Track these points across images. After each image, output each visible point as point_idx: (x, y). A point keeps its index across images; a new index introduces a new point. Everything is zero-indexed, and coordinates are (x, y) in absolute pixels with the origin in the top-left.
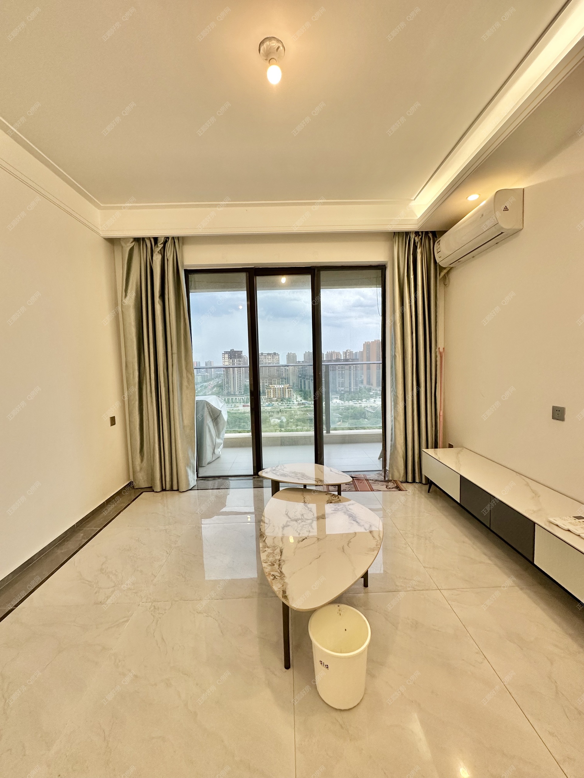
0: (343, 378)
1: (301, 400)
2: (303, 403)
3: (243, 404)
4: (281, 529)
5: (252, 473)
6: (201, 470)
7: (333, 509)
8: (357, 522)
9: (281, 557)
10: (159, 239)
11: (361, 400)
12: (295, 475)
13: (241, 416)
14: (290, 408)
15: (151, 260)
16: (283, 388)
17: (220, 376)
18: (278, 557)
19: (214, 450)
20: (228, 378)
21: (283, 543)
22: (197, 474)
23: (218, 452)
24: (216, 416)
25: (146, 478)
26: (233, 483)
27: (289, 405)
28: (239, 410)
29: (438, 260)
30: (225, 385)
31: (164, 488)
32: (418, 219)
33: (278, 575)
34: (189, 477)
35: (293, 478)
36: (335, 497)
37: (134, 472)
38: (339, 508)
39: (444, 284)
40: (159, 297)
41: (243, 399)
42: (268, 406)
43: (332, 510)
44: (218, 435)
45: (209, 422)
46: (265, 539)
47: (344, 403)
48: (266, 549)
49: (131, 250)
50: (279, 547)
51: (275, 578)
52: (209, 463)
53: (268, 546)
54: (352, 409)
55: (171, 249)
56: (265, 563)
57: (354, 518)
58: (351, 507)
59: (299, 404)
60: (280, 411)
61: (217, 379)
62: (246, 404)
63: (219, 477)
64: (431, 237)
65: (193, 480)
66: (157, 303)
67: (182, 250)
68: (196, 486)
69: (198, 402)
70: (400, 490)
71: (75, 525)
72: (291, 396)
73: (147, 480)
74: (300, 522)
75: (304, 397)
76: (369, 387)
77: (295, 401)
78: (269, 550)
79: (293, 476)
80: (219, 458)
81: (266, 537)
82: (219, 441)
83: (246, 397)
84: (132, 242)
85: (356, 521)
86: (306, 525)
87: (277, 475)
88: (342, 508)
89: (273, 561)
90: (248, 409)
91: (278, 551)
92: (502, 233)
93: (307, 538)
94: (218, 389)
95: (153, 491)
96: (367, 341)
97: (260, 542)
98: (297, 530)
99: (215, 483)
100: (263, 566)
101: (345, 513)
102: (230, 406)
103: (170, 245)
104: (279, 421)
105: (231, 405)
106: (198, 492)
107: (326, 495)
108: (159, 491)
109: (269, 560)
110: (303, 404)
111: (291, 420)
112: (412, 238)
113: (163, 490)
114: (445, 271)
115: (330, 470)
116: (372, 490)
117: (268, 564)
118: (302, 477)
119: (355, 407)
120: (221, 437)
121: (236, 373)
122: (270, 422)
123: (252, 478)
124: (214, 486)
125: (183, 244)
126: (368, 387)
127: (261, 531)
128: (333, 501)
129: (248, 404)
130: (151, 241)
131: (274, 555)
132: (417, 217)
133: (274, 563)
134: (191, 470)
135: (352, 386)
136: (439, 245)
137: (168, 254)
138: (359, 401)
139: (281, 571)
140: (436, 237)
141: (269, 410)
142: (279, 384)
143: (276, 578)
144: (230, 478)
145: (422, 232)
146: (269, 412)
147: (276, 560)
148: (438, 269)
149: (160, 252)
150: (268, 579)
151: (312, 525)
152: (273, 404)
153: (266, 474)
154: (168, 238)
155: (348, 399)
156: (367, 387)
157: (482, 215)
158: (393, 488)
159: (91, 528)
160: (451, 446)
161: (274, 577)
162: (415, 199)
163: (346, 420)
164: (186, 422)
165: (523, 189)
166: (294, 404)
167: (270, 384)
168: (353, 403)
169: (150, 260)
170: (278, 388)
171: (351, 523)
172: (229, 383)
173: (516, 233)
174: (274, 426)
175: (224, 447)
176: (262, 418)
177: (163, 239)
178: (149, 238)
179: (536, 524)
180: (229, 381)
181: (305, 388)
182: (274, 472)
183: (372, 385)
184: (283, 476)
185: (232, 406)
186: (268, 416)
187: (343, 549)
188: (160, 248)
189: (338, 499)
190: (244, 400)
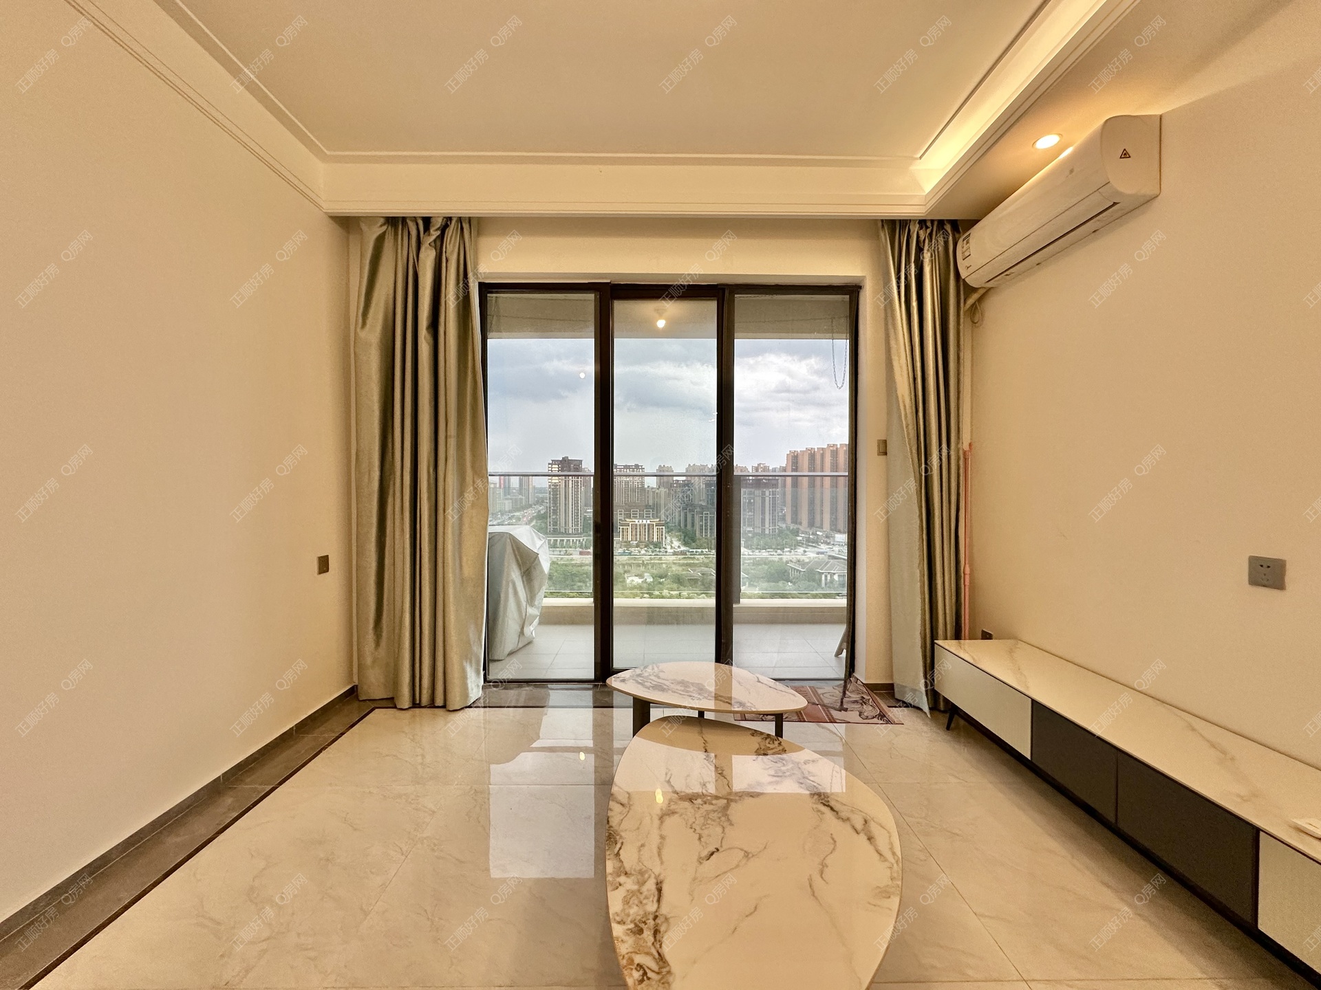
0: (751, 511)
1: (679, 547)
2: (681, 551)
3: (581, 550)
4: (657, 822)
5: (591, 676)
6: (493, 667)
7: (772, 772)
8: (832, 809)
9: (658, 907)
10: (432, 220)
11: (782, 549)
12: (683, 688)
13: (575, 570)
14: (660, 559)
15: (416, 260)
16: (649, 525)
17: (543, 502)
18: (651, 907)
19: (522, 628)
20: (556, 504)
21: (662, 863)
22: (485, 675)
23: (530, 633)
24: (528, 563)
25: (382, 680)
26: (556, 695)
27: (658, 553)
28: (572, 560)
29: (963, 274)
30: (550, 517)
31: (418, 702)
32: (926, 196)
33: (655, 967)
34: (469, 681)
35: (680, 694)
36: (771, 742)
37: (361, 667)
38: (783, 768)
39: (973, 322)
40: (428, 328)
41: (579, 541)
42: (623, 554)
43: (769, 775)
44: (531, 599)
45: (515, 575)
46: (620, 849)
47: (751, 553)
48: (622, 879)
49: (380, 240)
50: (653, 876)
51: (645, 978)
52: (511, 654)
53: (628, 869)
54: (765, 564)
55: (455, 243)
56: (619, 923)
57: (823, 797)
58: (810, 767)
59: (675, 554)
60: (643, 564)
61: (537, 506)
62: (585, 550)
63: (528, 682)
64: (950, 232)
65: (475, 688)
66: (423, 339)
67: (476, 246)
68: (482, 701)
69: (493, 537)
70: (889, 722)
71: (219, 777)
72: (662, 538)
73: (385, 685)
74: (699, 804)
75: (684, 541)
76: (795, 528)
77: (669, 547)
78: (629, 884)
79: (680, 690)
80: (530, 643)
81: (621, 841)
82: (532, 611)
83: (585, 538)
84: (381, 226)
85: (828, 806)
86: (714, 811)
87: (646, 688)
88: (792, 769)
89: (639, 918)
90: (589, 559)
91: (651, 885)
92: (1115, 204)
93: (721, 850)
94: (539, 524)
95: (395, 707)
96: (793, 450)
97: (607, 857)
98: (694, 826)
99: (519, 695)
100: (615, 934)
101: (802, 783)
102: (559, 553)
103: (453, 232)
104: (640, 581)
105: (560, 551)
106: (485, 712)
107: (753, 736)
108: (406, 707)
109: (628, 915)
110: (683, 553)
111: (661, 580)
112: (914, 231)
113: (415, 705)
114: (975, 296)
115: (757, 680)
116: (833, 721)
117: (625, 927)
118: (699, 694)
119: (771, 561)
120: (536, 603)
121: (570, 486)
122: (624, 581)
123: (591, 686)
124: (517, 700)
125: (479, 234)
126: (792, 526)
127: (611, 824)
128: (769, 752)
129: (589, 550)
130: (417, 224)
131: (642, 897)
132: (924, 191)
133: (642, 925)
134: (474, 667)
135: (767, 526)
136: (968, 243)
137: (450, 248)
138: (779, 551)
139: (659, 954)
140: (959, 232)
141: (625, 562)
142: (642, 517)
143: (649, 979)
144: (550, 686)
145: (932, 221)
146: (624, 565)
147: (646, 914)
148: (962, 293)
149: (433, 244)
150: (627, 978)
151: (728, 813)
152: (632, 552)
153: (622, 684)
154: (450, 219)
155: (759, 547)
156: (791, 528)
157: (1072, 171)
158: (874, 718)
159: (252, 786)
160: (986, 636)
161: (641, 972)
162: (921, 158)
163: (755, 584)
164: (468, 571)
165: (1161, 117)
166: (666, 552)
167: (627, 518)
168: (767, 554)
169: (414, 260)
170: (640, 525)
171: (819, 811)
172: (558, 514)
173: (1146, 202)
174: (632, 589)
175: (540, 623)
176: (614, 573)
177: (440, 220)
178: (415, 219)
179: (1263, 831)
180: (558, 511)
181: (686, 526)
182: (639, 679)
183: (801, 524)
184: (659, 690)
185: (562, 553)
186: (622, 572)
187: (810, 886)
188: (433, 238)
189: (781, 748)
190: (582, 544)
